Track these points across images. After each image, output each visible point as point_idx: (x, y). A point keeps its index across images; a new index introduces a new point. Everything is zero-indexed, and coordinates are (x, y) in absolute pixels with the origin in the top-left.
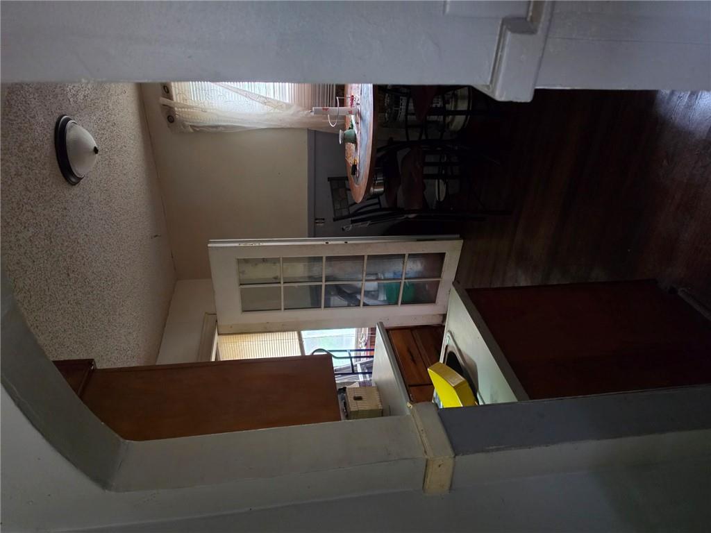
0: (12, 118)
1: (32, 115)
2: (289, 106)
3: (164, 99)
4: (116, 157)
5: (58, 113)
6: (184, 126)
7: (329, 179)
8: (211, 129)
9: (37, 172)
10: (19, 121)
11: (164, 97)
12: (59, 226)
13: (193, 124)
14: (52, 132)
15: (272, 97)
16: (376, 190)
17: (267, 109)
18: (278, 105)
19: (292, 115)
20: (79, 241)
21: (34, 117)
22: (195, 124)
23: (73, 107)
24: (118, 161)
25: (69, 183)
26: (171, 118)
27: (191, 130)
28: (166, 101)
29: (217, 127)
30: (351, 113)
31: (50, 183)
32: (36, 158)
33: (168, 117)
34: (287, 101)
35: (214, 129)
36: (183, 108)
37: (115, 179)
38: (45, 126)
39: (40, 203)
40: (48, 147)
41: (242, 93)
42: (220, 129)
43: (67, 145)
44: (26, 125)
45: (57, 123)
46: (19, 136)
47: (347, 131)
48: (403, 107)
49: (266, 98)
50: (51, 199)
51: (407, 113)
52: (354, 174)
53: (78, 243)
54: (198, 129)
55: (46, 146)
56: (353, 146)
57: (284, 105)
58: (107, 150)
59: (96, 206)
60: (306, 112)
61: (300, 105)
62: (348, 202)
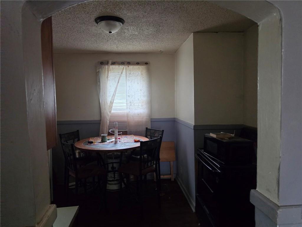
0: (136, 4)
1: (132, 12)
2: (110, 112)
3: (111, 62)
4: (95, 38)
5: (126, 21)
6: (99, 68)
7: (78, 131)
8: (98, 79)
9: (111, 7)
10: (133, 6)
11: (112, 62)
12: (82, 8)
13: (100, 71)
14: (121, 17)
15: (113, 105)
16: (77, 154)
17: (109, 102)
18: (111, 107)
19: (107, 113)
20: (70, 15)
21: (131, 12)
22: (100, 73)
23: (124, 27)
24: (92, 39)
25: (98, 18)
26: (102, 63)
27: (98, 71)
28: (110, 63)
29: (99, 82)
30: (116, 139)
31: (103, 10)
32: (116, 8)
33: (103, 62)
34: (112, 111)
35: (98, 80)
36: (108, 69)
37: (86, 36)
38: (125, 15)
39: (98, 4)
40: (118, 14)
41: (115, 93)
42: (99, 83)
43: (115, 22)
44: (130, 8)
45: (123, 20)
46: (128, 5)
47: (107, 138)
48: (114, 161)
49: (113, 103)
50: (96, 9)
51: (113, 163)
52: (88, 143)
53: (69, 14)
54: (98, 74)
55: (118, 13)
56: (100, 141)
57: (110, 110)
58: (100, 36)
59: (80, 26)
60: (108, 119)
61: (111, 116)
62: (69, 140)
